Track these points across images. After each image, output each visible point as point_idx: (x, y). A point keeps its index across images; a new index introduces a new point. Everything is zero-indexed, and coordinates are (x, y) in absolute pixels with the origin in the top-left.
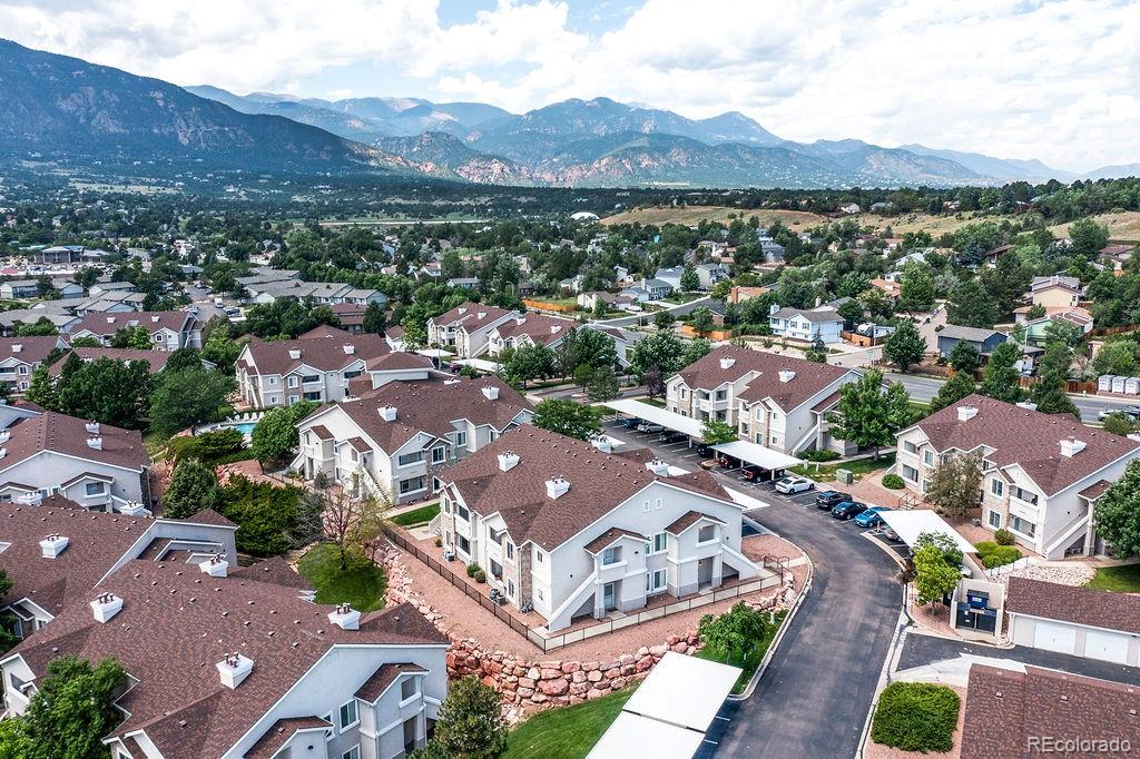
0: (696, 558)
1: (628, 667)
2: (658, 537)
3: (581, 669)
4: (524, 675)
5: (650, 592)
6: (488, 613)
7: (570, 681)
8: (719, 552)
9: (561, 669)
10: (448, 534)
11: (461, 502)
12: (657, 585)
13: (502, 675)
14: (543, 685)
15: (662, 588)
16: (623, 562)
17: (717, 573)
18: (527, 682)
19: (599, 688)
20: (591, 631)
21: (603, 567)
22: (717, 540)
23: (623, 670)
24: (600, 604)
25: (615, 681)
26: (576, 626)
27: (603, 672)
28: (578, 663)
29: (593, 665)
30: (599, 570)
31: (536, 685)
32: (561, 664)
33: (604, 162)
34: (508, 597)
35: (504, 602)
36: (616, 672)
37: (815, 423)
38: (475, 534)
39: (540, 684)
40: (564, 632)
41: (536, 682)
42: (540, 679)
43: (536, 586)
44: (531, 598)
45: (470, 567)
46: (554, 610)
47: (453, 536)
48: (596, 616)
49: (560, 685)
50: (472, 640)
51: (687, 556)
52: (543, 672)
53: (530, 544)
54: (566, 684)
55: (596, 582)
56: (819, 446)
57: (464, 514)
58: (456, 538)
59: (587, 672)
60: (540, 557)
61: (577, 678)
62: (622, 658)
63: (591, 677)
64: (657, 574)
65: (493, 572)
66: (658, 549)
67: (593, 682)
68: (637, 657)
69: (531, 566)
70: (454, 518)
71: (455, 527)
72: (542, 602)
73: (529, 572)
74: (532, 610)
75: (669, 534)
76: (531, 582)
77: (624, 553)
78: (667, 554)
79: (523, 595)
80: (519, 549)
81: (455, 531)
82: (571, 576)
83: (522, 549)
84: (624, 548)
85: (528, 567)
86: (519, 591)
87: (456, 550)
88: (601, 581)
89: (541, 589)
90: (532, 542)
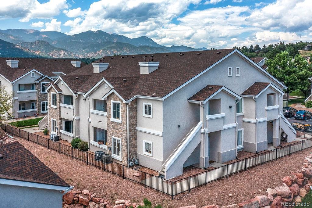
0: (266, 119)
6: (97, 170)
8: (279, 116)
10: (54, 122)
11: (66, 90)
16: (222, 114)
17: (277, 135)
20: (198, 180)
21: (208, 117)
24: (204, 154)
26: (187, 175)
28: (217, 206)
29: (234, 207)
33: (100, 51)
34: (114, 156)
35: (109, 160)
38: (78, 114)
40: (179, 179)
43: (142, 141)
44: (136, 154)
45: (74, 140)
47: (58, 122)
48: (203, 163)
51: (261, 117)
53: (136, 101)
55: (202, 131)
57: (68, 100)
58: (61, 123)
60: (148, 110)
62: (259, 199)
65: (95, 140)
68: (270, 197)
69: (136, 122)
70: (60, 107)
71: (60, 114)
72: (151, 155)
73: (135, 129)
74: (138, 165)
75: (244, 98)
76: (136, 139)
77: (222, 106)
78: (243, 116)
79: (130, 150)
80: (127, 104)
81: (60, 117)
82: (179, 126)
83: (130, 103)
84: (222, 101)
85: (134, 122)
86: (127, 146)
87: (60, 133)
88: (207, 130)
89: (149, 142)
90: (139, 97)
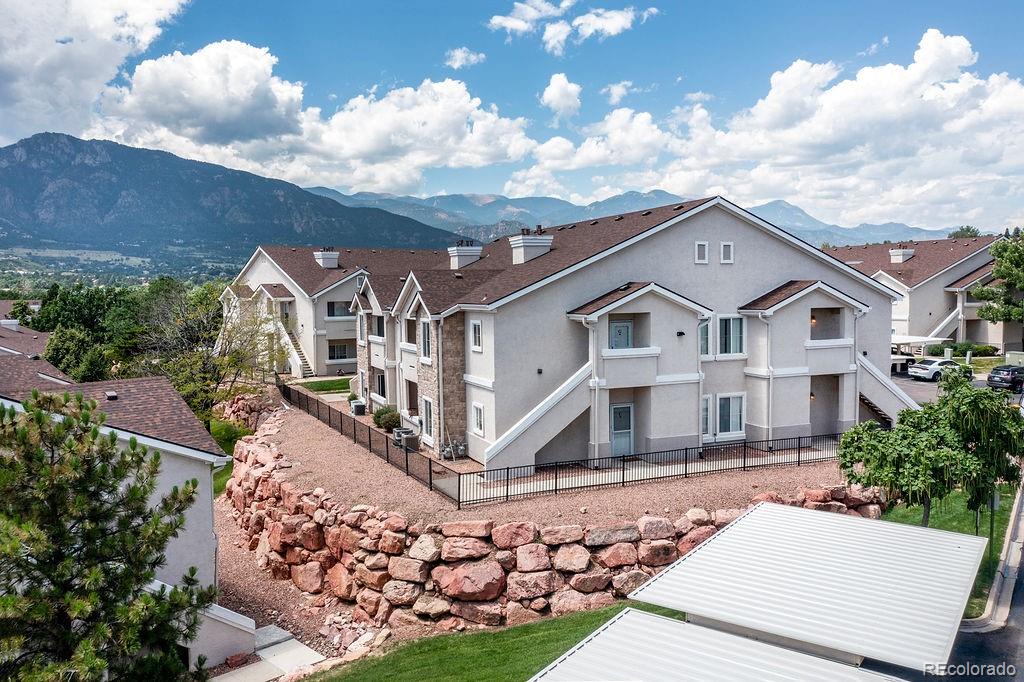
0: (805, 370)
1: (655, 543)
2: (725, 323)
3: (537, 537)
4: (400, 550)
5: (708, 438)
7: (509, 566)
8: (853, 367)
9: (488, 539)
11: (376, 307)
12: (725, 426)
13: (359, 554)
14: (445, 577)
15: (735, 434)
16: (653, 349)
17: (849, 413)
18: (406, 567)
19: (581, 589)
20: (576, 481)
21: (607, 352)
22: (848, 340)
23: (643, 550)
24: (600, 438)
25: (624, 575)
26: (544, 476)
27: (594, 549)
28: (531, 525)
29: (569, 530)
30: (599, 356)
31: (429, 576)
32: (491, 526)
34: (424, 437)
36: (625, 551)
37: (953, 306)
38: (392, 354)
39: (435, 572)
41: (429, 566)
42: (438, 561)
45: (381, 411)
46: (498, 433)
47: (367, 374)
48: (594, 457)
49: (484, 574)
50: (318, 491)
51: (788, 364)
52: (446, 546)
53: (463, 318)
54: (498, 573)
55: (591, 383)
56: (961, 338)
57: (381, 328)
59: (553, 548)
60: (479, 336)
61: (526, 558)
62: (642, 523)
63: (561, 559)
64: (725, 403)
65: (408, 406)
66: (725, 349)
67: (567, 574)
68: (680, 524)
69: (464, 365)
70: (369, 343)
71: (369, 358)
72: (481, 433)
73: (460, 378)
74: (466, 457)
75: (749, 317)
76: (464, 399)
77: (652, 329)
78: (745, 362)
79: (446, 424)
80: (438, 322)
81: (369, 364)
82: (540, 372)
83: (442, 322)
84: (653, 319)
85: (458, 365)
86: (439, 414)
87: (370, 399)
88: (603, 383)
89: (480, 406)
90: (465, 307)
